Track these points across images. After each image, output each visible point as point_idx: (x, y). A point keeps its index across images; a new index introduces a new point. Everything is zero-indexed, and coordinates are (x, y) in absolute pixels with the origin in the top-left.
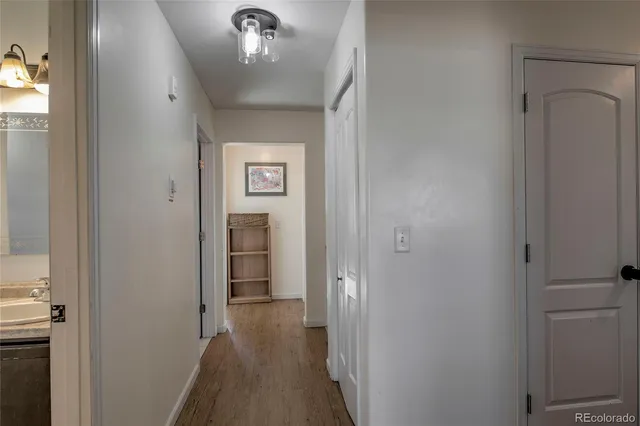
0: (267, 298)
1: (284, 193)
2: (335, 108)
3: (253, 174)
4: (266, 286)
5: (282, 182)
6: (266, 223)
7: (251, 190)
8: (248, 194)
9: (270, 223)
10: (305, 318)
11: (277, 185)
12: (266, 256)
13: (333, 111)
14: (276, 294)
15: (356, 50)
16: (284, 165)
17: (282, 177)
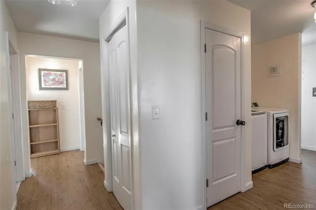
0: (57, 151)
1: (67, 89)
2: (108, 40)
3: (44, 76)
4: (56, 144)
5: (65, 82)
6: (55, 106)
7: (43, 86)
8: (41, 88)
9: (57, 107)
10: (85, 160)
11: (62, 83)
12: (55, 127)
13: (106, 42)
14: (62, 149)
15: (128, 8)
16: (66, 71)
17: (65, 78)
